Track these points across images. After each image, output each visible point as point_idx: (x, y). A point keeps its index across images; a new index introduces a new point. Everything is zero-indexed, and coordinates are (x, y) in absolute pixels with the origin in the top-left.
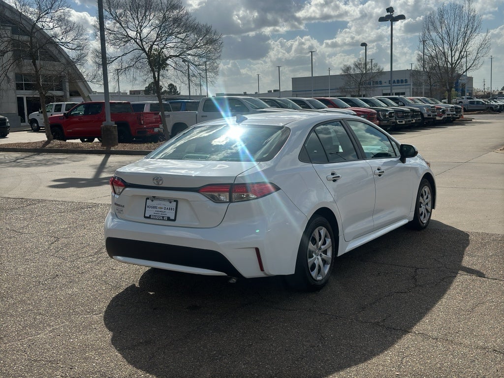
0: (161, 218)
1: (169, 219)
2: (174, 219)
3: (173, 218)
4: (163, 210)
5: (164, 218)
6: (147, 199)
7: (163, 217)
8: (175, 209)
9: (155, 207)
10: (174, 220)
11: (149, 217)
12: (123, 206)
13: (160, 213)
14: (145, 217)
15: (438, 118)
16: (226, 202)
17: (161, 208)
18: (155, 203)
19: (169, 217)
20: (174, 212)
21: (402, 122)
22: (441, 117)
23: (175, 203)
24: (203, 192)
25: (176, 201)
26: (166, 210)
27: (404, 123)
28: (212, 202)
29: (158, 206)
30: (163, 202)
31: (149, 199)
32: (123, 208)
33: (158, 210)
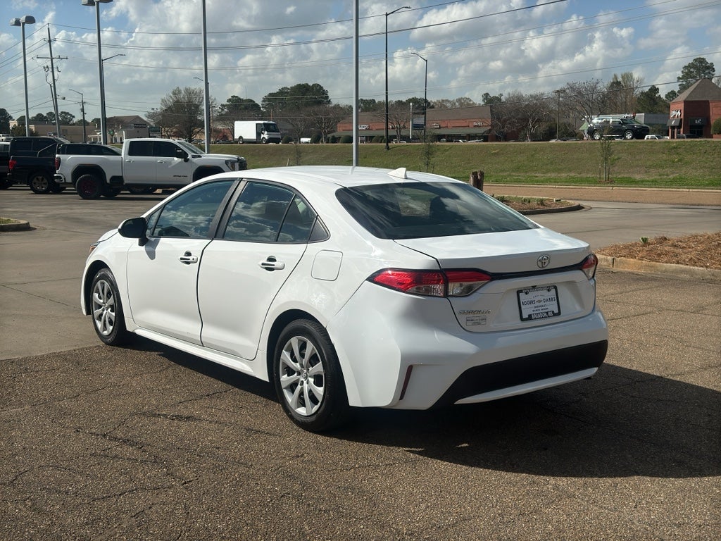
0: (546, 315)
1: (555, 315)
2: (558, 312)
3: (556, 311)
4: (542, 303)
5: (549, 315)
6: (519, 292)
7: (547, 313)
8: (556, 298)
9: (532, 302)
10: (560, 314)
11: (530, 318)
13: (540, 308)
14: (522, 319)
17: (540, 301)
18: (531, 296)
19: (553, 312)
20: (556, 301)
23: (554, 290)
24: (584, 268)
25: (555, 287)
26: (547, 303)
29: (536, 299)
30: (540, 293)
31: (521, 291)
32: (487, 315)
33: (537, 304)
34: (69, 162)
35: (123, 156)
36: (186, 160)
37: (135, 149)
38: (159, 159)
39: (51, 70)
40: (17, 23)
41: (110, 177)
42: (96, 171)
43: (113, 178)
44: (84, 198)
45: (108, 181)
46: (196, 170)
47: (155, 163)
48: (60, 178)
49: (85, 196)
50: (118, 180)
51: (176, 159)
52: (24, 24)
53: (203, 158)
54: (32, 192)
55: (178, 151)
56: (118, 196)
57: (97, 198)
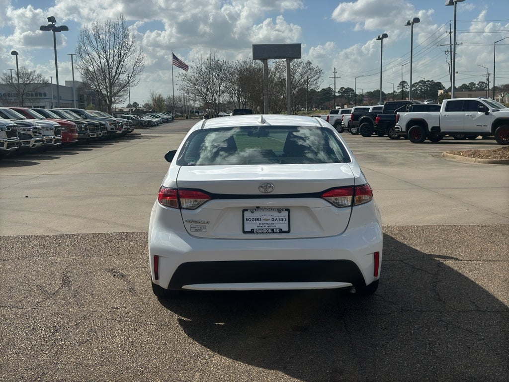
0: (271, 231)
1: (281, 231)
2: (287, 230)
4: (270, 222)
5: (275, 231)
6: (244, 210)
7: (273, 230)
8: (287, 219)
9: (258, 219)
10: (289, 232)
11: (252, 232)
12: (208, 222)
13: (266, 225)
14: (244, 232)
15: (118, 132)
16: (349, 206)
17: (267, 220)
18: (257, 214)
19: (281, 229)
21: (94, 135)
22: (120, 131)
23: (287, 212)
24: (327, 196)
25: (288, 210)
26: (275, 222)
27: (95, 136)
28: (335, 207)
29: (262, 218)
30: (268, 213)
31: (247, 210)
32: (207, 225)
33: (262, 222)
34: (405, 116)
35: (441, 112)
36: (487, 114)
37: (451, 107)
38: (467, 113)
39: (450, 53)
40: (409, 24)
41: (431, 127)
42: (422, 123)
43: (433, 128)
44: (414, 143)
45: (430, 130)
46: (494, 121)
47: (464, 116)
48: (398, 128)
49: (414, 141)
50: (436, 129)
51: (479, 113)
52: (413, 24)
53: (500, 111)
54: (389, 138)
55: (481, 107)
56: (441, 141)
57: (422, 142)
